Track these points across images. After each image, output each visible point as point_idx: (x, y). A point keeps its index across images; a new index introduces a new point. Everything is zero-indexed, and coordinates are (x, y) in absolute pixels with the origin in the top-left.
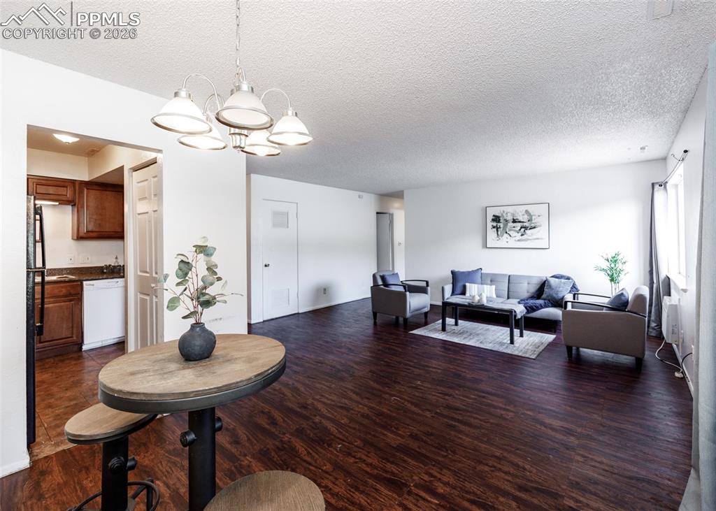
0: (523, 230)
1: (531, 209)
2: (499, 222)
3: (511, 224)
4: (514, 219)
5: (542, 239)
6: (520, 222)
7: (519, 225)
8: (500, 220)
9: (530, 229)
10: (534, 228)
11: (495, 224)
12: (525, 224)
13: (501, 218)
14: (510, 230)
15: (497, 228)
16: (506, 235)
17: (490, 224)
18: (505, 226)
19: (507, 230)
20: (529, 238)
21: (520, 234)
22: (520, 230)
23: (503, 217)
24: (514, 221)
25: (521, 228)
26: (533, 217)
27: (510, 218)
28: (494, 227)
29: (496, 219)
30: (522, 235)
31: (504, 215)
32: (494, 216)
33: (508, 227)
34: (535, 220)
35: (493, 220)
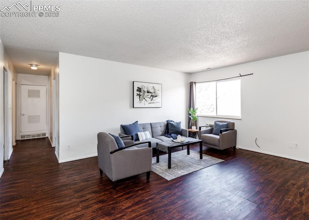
0: (152, 97)
1: (155, 86)
2: (140, 92)
3: (146, 94)
4: (148, 91)
5: (159, 102)
6: (150, 93)
7: (150, 94)
8: (141, 91)
9: (155, 97)
10: (156, 96)
11: (138, 93)
12: (153, 94)
13: (142, 90)
14: (146, 97)
15: (140, 95)
16: (144, 100)
17: (136, 93)
18: (144, 94)
19: (145, 97)
20: (155, 102)
21: (150, 100)
22: (150, 97)
23: (143, 88)
24: (148, 92)
25: (151, 96)
26: (156, 91)
27: (146, 90)
28: (138, 95)
29: (139, 90)
30: (151, 100)
31: (143, 87)
32: (138, 87)
33: (145, 95)
34: (157, 92)
35: (138, 90)
